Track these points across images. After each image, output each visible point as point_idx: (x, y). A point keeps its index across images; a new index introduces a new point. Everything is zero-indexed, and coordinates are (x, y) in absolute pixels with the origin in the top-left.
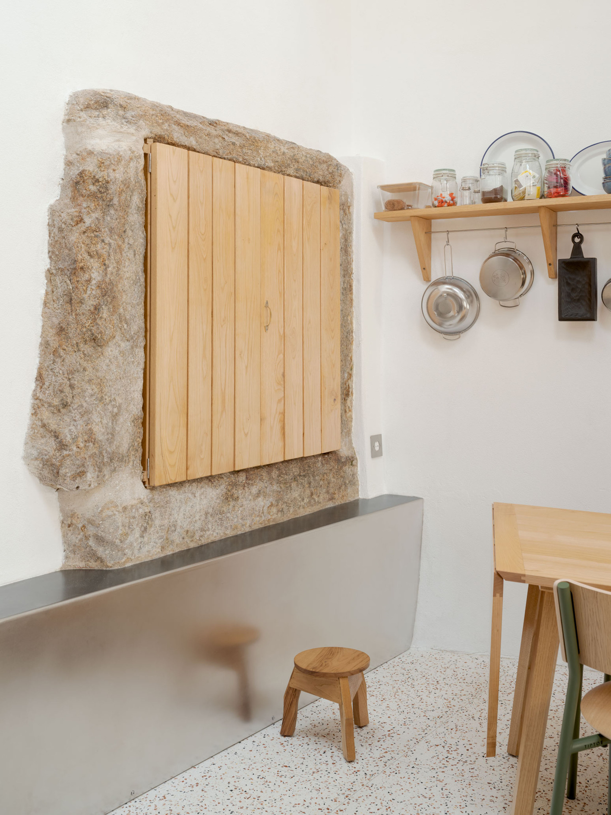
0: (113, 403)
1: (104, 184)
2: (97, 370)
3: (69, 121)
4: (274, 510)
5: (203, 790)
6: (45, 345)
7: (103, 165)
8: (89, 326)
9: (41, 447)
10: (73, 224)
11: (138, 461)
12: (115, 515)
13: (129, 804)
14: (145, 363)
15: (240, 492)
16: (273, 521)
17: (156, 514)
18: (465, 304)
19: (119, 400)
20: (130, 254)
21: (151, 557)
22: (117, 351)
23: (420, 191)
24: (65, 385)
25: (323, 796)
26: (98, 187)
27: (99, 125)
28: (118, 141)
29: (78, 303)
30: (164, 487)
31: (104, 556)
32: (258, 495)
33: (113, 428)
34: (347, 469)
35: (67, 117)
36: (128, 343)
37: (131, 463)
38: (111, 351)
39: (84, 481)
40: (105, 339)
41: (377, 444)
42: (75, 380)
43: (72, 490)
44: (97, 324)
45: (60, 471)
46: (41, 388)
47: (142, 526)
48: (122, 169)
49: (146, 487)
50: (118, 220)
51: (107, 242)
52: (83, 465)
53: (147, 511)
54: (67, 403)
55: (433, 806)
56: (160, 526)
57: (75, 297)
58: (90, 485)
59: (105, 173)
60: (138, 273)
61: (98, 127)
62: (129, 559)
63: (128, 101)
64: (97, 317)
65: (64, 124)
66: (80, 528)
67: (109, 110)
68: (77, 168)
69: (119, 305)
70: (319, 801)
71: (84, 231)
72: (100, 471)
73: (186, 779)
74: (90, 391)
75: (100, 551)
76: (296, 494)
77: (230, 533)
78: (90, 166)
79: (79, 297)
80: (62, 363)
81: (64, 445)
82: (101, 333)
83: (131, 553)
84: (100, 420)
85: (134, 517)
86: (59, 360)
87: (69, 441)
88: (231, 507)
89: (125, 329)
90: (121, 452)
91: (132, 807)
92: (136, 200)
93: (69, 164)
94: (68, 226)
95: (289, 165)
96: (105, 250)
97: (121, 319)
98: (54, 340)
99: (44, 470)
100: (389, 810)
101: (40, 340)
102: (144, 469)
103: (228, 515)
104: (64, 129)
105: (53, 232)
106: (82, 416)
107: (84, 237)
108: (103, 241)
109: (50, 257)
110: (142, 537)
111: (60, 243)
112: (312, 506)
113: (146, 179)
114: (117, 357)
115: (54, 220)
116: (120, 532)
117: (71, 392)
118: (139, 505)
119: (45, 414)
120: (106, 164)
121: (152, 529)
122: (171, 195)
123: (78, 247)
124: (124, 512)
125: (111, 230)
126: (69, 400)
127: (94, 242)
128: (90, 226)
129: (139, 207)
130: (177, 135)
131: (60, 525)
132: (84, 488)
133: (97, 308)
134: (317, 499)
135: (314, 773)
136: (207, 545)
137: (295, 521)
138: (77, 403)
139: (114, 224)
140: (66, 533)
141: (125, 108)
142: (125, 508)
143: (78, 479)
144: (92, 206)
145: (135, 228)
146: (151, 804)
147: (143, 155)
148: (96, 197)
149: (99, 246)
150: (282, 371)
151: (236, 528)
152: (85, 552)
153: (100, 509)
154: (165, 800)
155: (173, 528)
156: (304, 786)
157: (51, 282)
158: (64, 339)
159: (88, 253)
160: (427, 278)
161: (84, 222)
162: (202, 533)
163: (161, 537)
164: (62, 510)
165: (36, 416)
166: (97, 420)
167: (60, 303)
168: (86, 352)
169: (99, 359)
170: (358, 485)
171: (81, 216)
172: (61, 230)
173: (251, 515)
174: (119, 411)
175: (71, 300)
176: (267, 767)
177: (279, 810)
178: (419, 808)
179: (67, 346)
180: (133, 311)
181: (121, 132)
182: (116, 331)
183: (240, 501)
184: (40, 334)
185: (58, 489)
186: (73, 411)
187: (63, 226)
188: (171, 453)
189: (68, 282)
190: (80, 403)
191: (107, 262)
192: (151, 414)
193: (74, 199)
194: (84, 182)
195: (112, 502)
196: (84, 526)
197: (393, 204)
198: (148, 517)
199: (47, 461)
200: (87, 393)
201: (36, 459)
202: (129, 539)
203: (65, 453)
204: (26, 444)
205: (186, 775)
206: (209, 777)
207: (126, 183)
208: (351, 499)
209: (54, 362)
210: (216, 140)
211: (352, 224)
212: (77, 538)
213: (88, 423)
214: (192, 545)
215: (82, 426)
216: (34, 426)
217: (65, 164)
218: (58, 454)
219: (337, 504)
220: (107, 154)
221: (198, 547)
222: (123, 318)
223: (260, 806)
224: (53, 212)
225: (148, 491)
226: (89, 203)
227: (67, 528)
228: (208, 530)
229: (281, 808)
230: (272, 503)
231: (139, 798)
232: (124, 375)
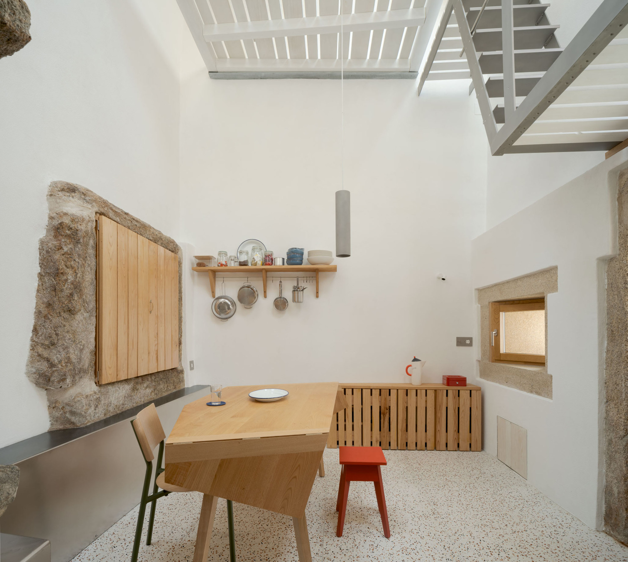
0: (80, 343)
1: (75, 231)
2: (72, 326)
3: (51, 195)
4: (153, 394)
5: (133, 525)
6: (38, 313)
7: (74, 221)
8: (66, 303)
9: (38, 367)
10: (56, 250)
11: (93, 373)
12: (82, 400)
13: (95, 542)
14: (96, 324)
15: (139, 386)
16: (153, 399)
17: (102, 398)
18: (231, 307)
19: (83, 342)
20: (89, 269)
21: (100, 419)
22: (82, 317)
23: (212, 260)
24: (53, 334)
25: (193, 513)
26: (72, 232)
27: (70, 200)
28: (82, 210)
29: (59, 291)
30: (105, 385)
31: (75, 421)
32: (146, 388)
33: (81, 356)
34: (181, 375)
35: (50, 193)
36: (87, 314)
37: (89, 374)
38: (79, 317)
39: (65, 383)
40: (76, 310)
41: (192, 364)
42: (59, 331)
43: (57, 389)
44: (71, 303)
45: (51, 379)
46: (36, 335)
47: (95, 404)
48: (85, 225)
49: (97, 385)
50: (83, 251)
51: (77, 261)
52: (65, 375)
53: (98, 397)
54: (54, 343)
55: (242, 505)
56: (104, 404)
57: (58, 288)
58: (68, 385)
59: (76, 225)
60: (93, 279)
61: (69, 201)
62: (89, 422)
63: (87, 192)
64: (71, 299)
65: (48, 197)
66: (61, 408)
67: (76, 194)
68: (57, 221)
69: (83, 294)
70: (192, 516)
71: (63, 254)
72: (74, 378)
73: (122, 522)
74: (68, 337)
75: (73, 419)
76: (162, 386)
77: (135, 405)
78: (66, 220)
79: (60, 288)
80: (50, 322)
81: (53, 365)
82: (74, 307)
83: (90, 418)
84: (73, 352)
85: (91, 400)
86: (48, 321)
87: (56, 363)
88: (135, 393)
89: (86, 307)
90: (84, 368)
91: (97, 542)
92: (91, 242)
93: (51, 218)
94: (52, 250)
95: (158, 240)
96: (76, 265)
97: (84, 301)
98: (45, 310)
99: (40, 379)
100: (224, 512)
101: (35, 310)
102: (96, 377)
103: (134, 397)
104: (48, 199)
105: (42, 253)
106: (64, 349)
107: (63, 257)
108: (75, 260)
109: (41, 266)
110: (95, 410)
111: (48, 259)
112: (168, 391)
113: (96, 233)
114: (82, 320)
115: (43, 247)
116: (84, 408)
117: (56, 337)
118: (94, 394)
119: (40, 350)
120: (76, 221)
121: (100, 406)
122: (109, 243)
123: (59, 262)
124: (86, 398)
125: (79, 255)
126: (55, 342)
127: (69, 260)
128: (67, 252)
129: (93, 246)
130: (111, 214)
131: (48, 408)
132: (65, 387)
133: (71, 295)
134: (169, 388)
135: (185, 504)
136: (125, 411)
137: (161, 398)
138: (61, 343)
139: (81, 252)
140: (51, 412)
141: (85, 195)
142: (87, 396)
143: (61, 382)
144: (68, 241)
145: (91, 256)
146: (107, 539)
147: (95, 221)
148: (70, 237)
149: (72, 263)
150: (157, 332)
151: (138, 402)
152: (63, 420)
153: (73, 397)
154: (114, 535)
155: (110, 405)
156: (183, 511)
157: (41, 280)
158: (51, 309)
159: (66, 266)
160: (214, 296)
161: (63, 249)
162: (123, 406)
163: (104, 409)
164: (49, 400)
165: (34, 350)
166: (72, 352)
167: (48, 291)
168: (65, 317)
169: (73, 321)
170: (185, 382)
171: (61, 246)
172: (48, 252)
173: (144, 397)
174: (84, 348)
175: (55, 289)
176: (162, 507)
177: (175, 524)
178: (236, 508)
179: (53, 314)
180: (90, 298)
181: (83, 206)
182: (81, 307)
183: (139, 390)
184: (35, 307)
185: (47, 389)
186: (58, 347)
187: (50, 250)
188: (110, 368)
189: (53, 280)
190: (62, 343)
191: (77, 271)
192: (100, 349)
193: (56, 236)
194: (62, 228)
195: (80, 393)
196: (63, 407)
197: (200, 264)
198: (98, 400)
199: (42, 374)
200: (66, 338)
201: (35, 373)
202: (89, 411)
203: (54, 369)
204: (27, 365)
205: (122, 520)
206: (135, 518)
207: (87, 233)
208: (182, 388)
209: (45, 322)
210: (129, 222)
211: (182, 271)
212: (59, 413)
213: (67, 353)
214: (118, 412)
215: (64, 355)
216: (32, 356)
217: (49, 218)
218: (49, 370)
219: (177, 390)
220: (76, 216)
221: (121, 413)
222: (85, 301)
223: (165, 525)
224: (42, 242)
225: (98, 387)
226: (66, 240)
227: (52, 409)
228: (126, 404)
229: (175, 523)
230: (152, 391)
231: (100, 537)
232: (86, 330)
